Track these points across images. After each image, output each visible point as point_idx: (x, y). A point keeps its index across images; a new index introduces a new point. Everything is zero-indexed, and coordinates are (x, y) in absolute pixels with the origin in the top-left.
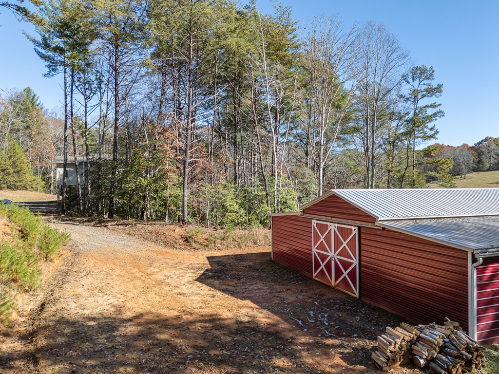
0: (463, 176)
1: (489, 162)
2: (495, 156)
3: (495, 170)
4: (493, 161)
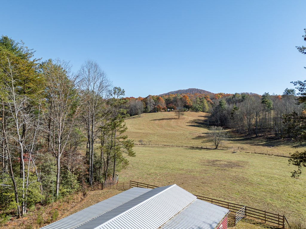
0: (139, 115)
1: (150, 108)
2: (153, 105)
3: (153, 112)
4: (152, 107)
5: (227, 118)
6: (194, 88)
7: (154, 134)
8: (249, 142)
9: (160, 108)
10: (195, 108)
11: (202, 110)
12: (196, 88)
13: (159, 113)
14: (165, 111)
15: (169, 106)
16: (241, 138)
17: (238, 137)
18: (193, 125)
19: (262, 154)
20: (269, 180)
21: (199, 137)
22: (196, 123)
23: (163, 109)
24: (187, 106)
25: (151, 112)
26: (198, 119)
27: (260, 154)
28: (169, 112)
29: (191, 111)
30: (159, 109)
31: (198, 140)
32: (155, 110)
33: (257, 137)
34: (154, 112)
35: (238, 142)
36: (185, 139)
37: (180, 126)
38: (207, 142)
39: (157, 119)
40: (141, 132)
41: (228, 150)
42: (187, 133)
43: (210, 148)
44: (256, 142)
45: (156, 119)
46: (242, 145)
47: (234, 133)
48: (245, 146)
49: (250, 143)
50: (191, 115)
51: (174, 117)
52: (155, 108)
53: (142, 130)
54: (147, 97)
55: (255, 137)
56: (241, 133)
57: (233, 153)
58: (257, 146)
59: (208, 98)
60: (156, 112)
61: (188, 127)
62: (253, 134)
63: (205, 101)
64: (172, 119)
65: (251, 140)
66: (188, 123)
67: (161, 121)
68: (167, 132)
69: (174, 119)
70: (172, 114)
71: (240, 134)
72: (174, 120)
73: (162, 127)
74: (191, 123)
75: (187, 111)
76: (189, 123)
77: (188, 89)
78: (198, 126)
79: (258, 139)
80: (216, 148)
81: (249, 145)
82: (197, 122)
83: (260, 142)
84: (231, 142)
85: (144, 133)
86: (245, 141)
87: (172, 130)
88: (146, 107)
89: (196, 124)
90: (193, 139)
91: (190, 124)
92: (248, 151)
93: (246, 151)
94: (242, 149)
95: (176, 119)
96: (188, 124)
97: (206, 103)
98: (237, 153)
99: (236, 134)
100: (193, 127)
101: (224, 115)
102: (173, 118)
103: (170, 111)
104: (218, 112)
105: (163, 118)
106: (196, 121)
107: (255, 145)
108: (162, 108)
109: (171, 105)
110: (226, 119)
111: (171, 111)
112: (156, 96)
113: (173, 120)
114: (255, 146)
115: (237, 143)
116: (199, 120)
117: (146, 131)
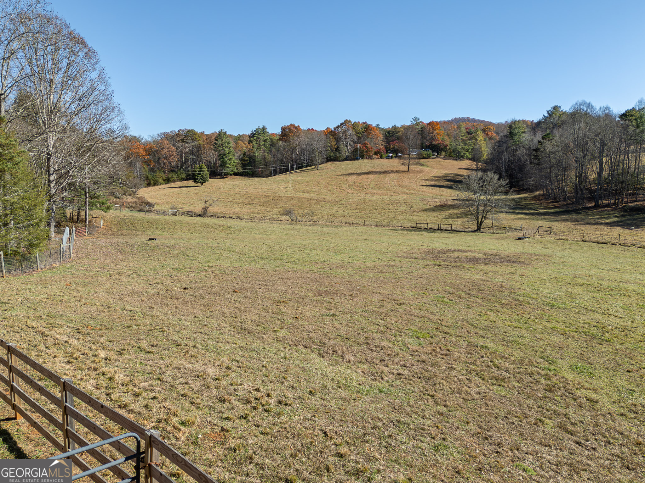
0: (317, 167)
1: (346, 150)
2: (352, 143)
3: (351, 160)
4: (350, 149)
5: (524, 165)
6: (466, 116)
7: (334, 203)
8: (571, 218)
9: (368, 150)
10: (453, 151)
11: (470, 156)
12: (471, 118)
13: (366, 161)
14: (381, 157)
15: (392, 147)
16: (552, 210)
17: (544, 209)
18: (438, 184)
19: (603, 243)
20: (599, 295)
21: (443, 207)
22: (448, 180)
23: (376, 153)
24: (436, 146)
25: (348, 160)
26: (454, 174)
27: (598, 243)
28: (390, 160)
29: (444, 158)
30: (367, 152)
31: (436, 214)
32: (356, 155)
33: (597, 206)
34: (354, 160)
35: (543, 217)
36: (406, 211)
37: (403, 187)
38: (457, 218)
39: (355, 172)
40: (306, 197)
41: (508, 234)
42: (416, 199)
43: (461, 230)
44: (591, 219)
45: (352, 172)
46: (552, 223)
47: (538, 200)
48: (558, 226)
49: (575, 221)
50: (441, 165)
51: (397, 169)
52: (356, 150)
53: (309, 195)
54: (341, 124)
55: (591, 208)
56: (555, 200)
57: (519, 239)
58: (591, 226)
59: (490, 131)
60: (357, 159)
61: (425, 187)
62: (589, 201)
63: (481, 136)
64: (392, 172)
65: (580, 213)
66: (427, 180)
67: (363, 176)
68: (368, 197)
69: (398, 172)
70: (394, 163)
71: (553, 202)
72: (396, 174)
73: (360, 188)
74: (436, 181)
75: (435, 158)
76: (432, 180)
77: (452, 120)
78: (451, 187)
79: (600, 212)
80: (478, 230)
81: (570, 224)
82: (452, 179)
83: (604, 218)
84: (520, 216)
85: (310, 199)
86: (562, 216)
87: (382, 194)
88: (337, 149)
89: (447, 183)
90: (426, 210)
91: (433, 183)
92: (563, 237)
93: (558, 237)
94: (550, 232)
95: (402, 172)
96: (426, 182)
97: (482, 139)
98: (530, 239)
99: (542, 201)
100: (438, 188)
101: (519, 160)
102: (395, 170)
103: (392, 157)
104: (502, 152)
105: (371, 170)
106: (448, 178)
107: (588, 224)
108: (374, 149)
109: (396, 145)
110: (521, 168)
111: (396, 157)
112: (363, 123)
113: (392, 175)
114: (588, 226)
115: (537, 220)
116: (459, 175)
117: (320, 196)
